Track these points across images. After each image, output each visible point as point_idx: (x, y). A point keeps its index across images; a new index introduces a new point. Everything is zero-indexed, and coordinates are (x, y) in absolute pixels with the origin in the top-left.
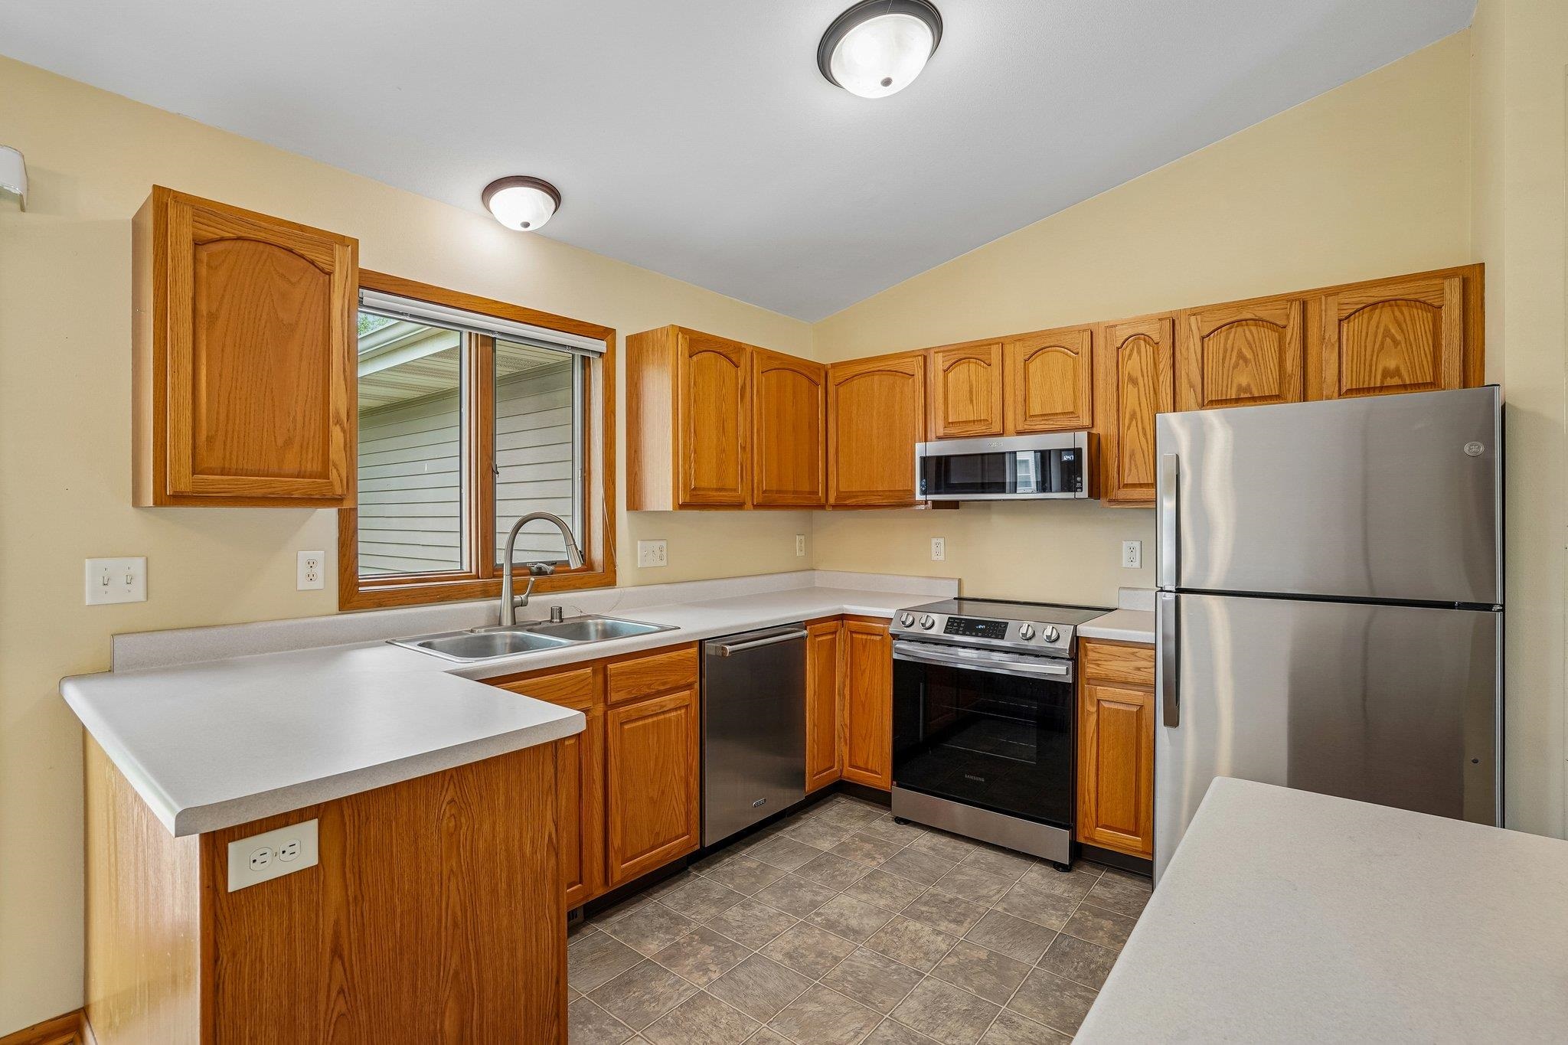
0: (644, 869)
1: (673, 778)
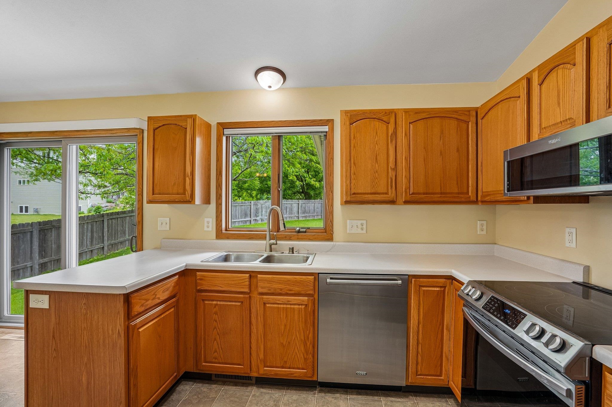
0: (276, 374)
1: (296, 338)
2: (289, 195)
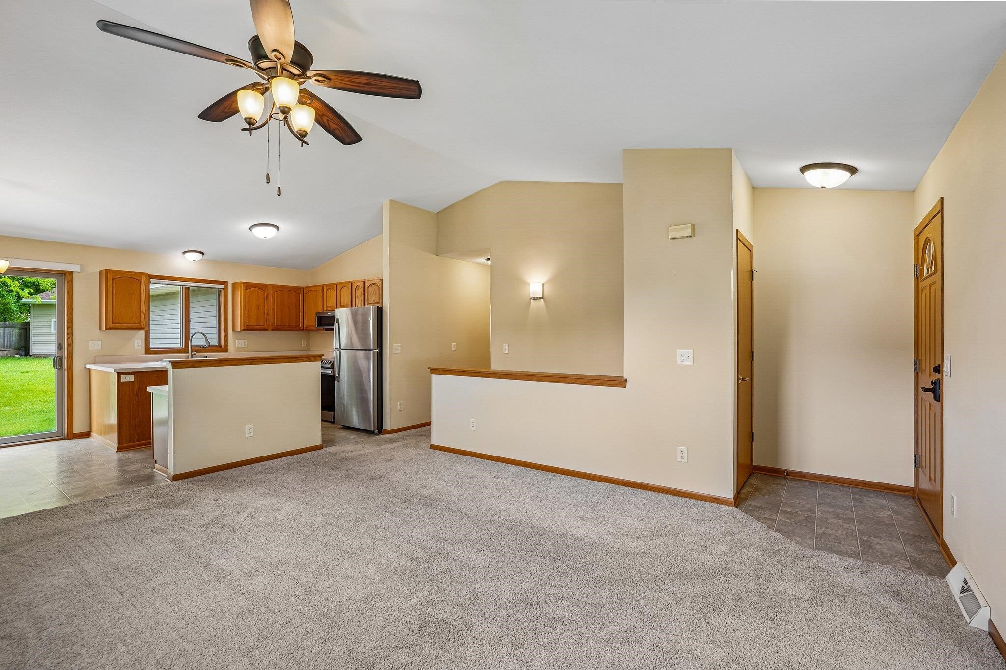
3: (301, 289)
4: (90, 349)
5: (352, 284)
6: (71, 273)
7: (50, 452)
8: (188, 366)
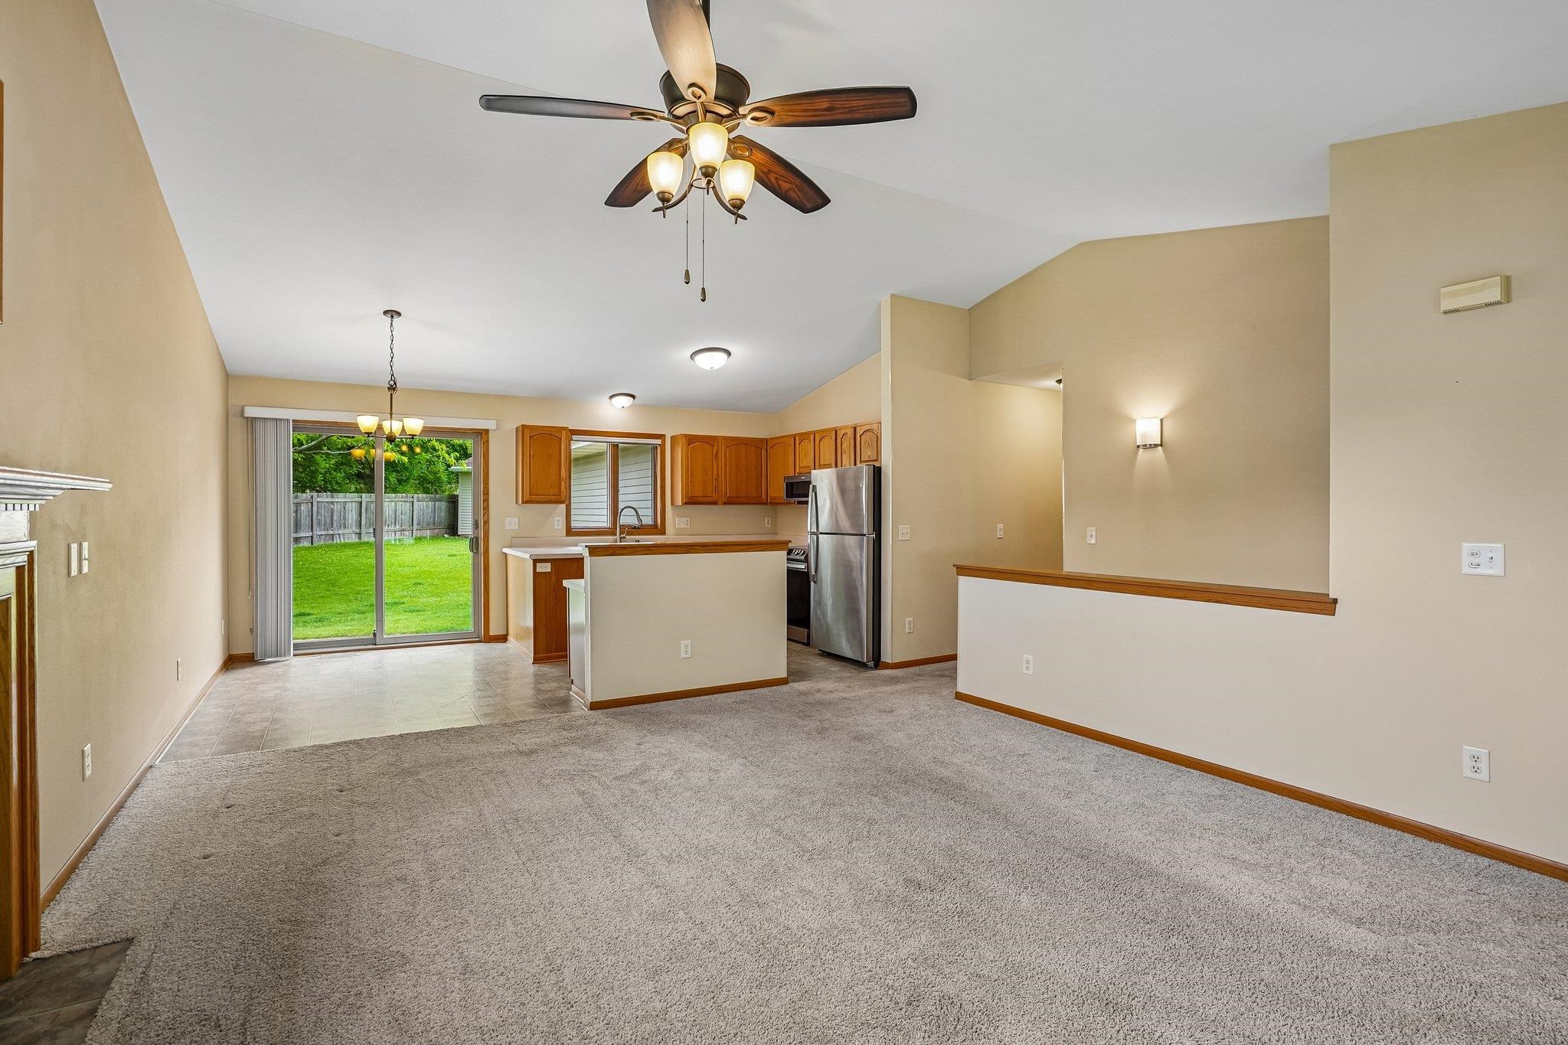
2: (337, 483)
3: (764, 442)
4: (507, 528)
5: (836, 431)
6: (487, 431)
7: (465, 656)
8: (608, 553)
